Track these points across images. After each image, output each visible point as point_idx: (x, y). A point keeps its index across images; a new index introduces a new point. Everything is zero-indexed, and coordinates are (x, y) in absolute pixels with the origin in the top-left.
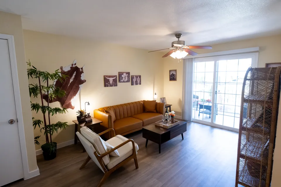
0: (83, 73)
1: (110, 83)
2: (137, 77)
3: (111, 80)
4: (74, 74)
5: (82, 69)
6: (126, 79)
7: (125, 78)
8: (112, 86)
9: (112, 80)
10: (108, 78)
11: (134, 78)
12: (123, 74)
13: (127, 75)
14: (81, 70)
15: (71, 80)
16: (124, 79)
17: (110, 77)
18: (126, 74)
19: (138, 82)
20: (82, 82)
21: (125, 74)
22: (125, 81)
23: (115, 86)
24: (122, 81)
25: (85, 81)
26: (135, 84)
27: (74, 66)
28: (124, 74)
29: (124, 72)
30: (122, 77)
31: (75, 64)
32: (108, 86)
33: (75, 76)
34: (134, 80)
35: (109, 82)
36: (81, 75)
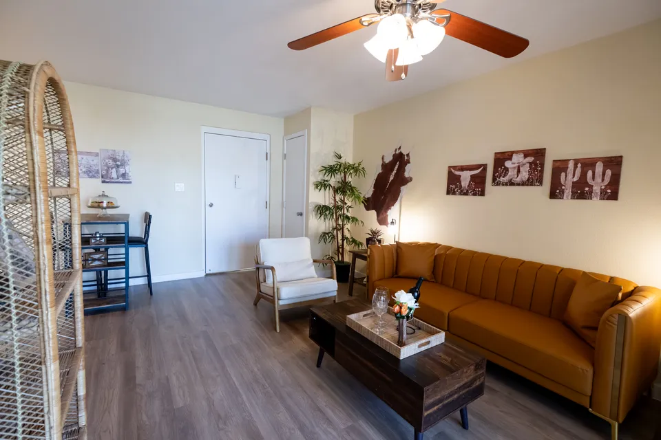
0: (409, 163)
1: (461, 186)
2: (588, 164)
3: (466, 177)
4: (397, 167)
5: (408, 155)
6: (524, 175)
7: (519, 171)
8: (466, 194)
9: (469, 179)
10: (457, 173)
11: (565, 169)
12: (511, 159)
13: (530, 159)
14: (406, 158)
15: (391, 178)
16: (512, 174)
17: (463, 168)
18: (526, 156)
19: (597, 189)
20: (406, 181)
21: (518, 159)
22: (518, 180)
23: (474, 195)
24: (505, 179)
25: (411, 179)
26: (568, 192)
27: (397, 152)
28: (515, 156)
29: (517, 152)
30: (507, 169)
31: (400, 148)
32: (454, 193)
33: (398, 170)
34: (568, 179)
35: (460, 183)
36: (406, 168)
